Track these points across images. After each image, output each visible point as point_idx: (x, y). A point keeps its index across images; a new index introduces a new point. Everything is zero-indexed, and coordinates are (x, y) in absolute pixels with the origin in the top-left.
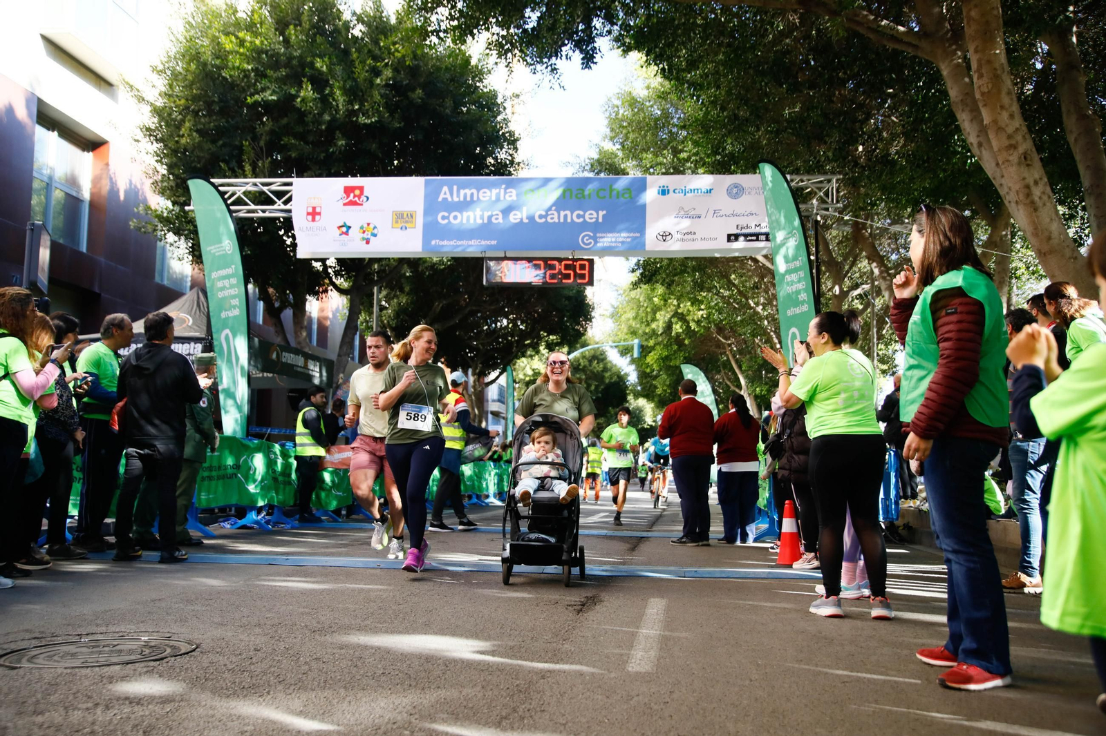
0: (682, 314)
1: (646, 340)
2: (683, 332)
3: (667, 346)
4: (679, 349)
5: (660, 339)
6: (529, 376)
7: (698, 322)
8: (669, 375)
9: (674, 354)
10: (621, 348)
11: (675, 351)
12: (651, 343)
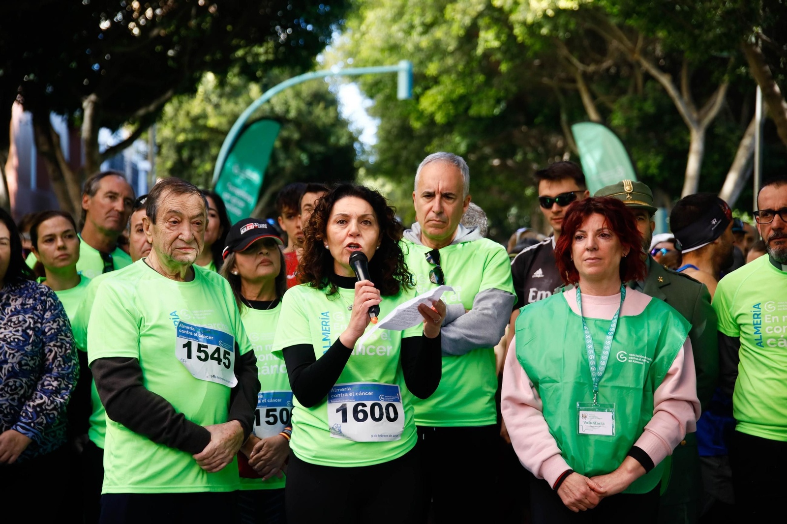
0: (500, 10)
1: (422, 63)
2: (498, 49)
3: (464, 76)
4: (488, 83)
5: (450, 61)
6: (184, 130)
7: (532, 28)
8: (464, 135)
9: (476, 93)
10: (370, 80)
11: (480, 88)
12: (432, 69)
